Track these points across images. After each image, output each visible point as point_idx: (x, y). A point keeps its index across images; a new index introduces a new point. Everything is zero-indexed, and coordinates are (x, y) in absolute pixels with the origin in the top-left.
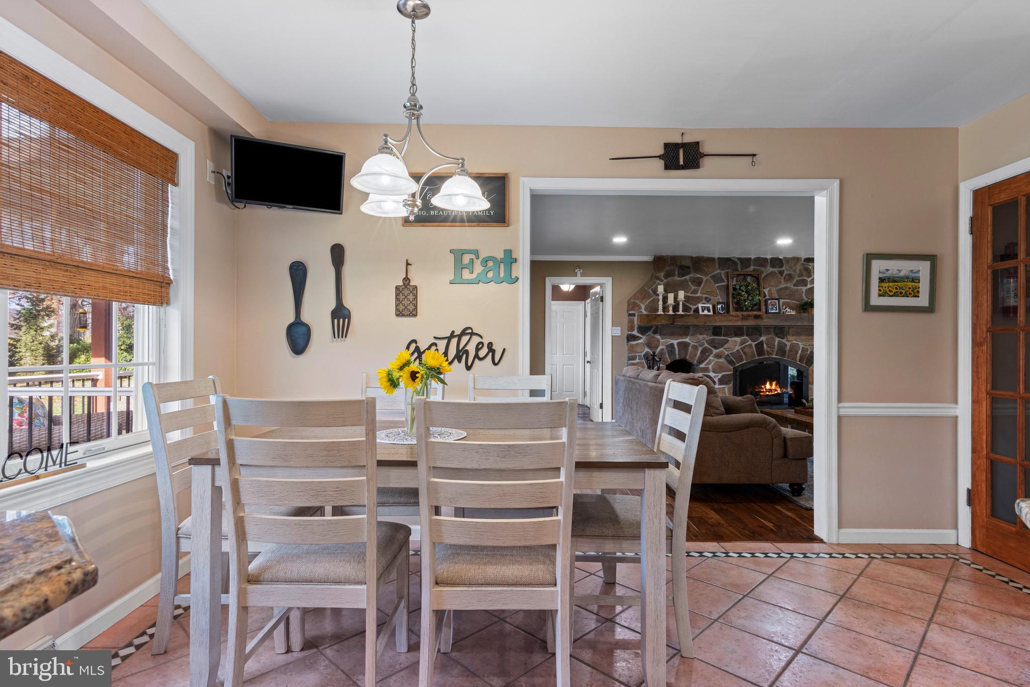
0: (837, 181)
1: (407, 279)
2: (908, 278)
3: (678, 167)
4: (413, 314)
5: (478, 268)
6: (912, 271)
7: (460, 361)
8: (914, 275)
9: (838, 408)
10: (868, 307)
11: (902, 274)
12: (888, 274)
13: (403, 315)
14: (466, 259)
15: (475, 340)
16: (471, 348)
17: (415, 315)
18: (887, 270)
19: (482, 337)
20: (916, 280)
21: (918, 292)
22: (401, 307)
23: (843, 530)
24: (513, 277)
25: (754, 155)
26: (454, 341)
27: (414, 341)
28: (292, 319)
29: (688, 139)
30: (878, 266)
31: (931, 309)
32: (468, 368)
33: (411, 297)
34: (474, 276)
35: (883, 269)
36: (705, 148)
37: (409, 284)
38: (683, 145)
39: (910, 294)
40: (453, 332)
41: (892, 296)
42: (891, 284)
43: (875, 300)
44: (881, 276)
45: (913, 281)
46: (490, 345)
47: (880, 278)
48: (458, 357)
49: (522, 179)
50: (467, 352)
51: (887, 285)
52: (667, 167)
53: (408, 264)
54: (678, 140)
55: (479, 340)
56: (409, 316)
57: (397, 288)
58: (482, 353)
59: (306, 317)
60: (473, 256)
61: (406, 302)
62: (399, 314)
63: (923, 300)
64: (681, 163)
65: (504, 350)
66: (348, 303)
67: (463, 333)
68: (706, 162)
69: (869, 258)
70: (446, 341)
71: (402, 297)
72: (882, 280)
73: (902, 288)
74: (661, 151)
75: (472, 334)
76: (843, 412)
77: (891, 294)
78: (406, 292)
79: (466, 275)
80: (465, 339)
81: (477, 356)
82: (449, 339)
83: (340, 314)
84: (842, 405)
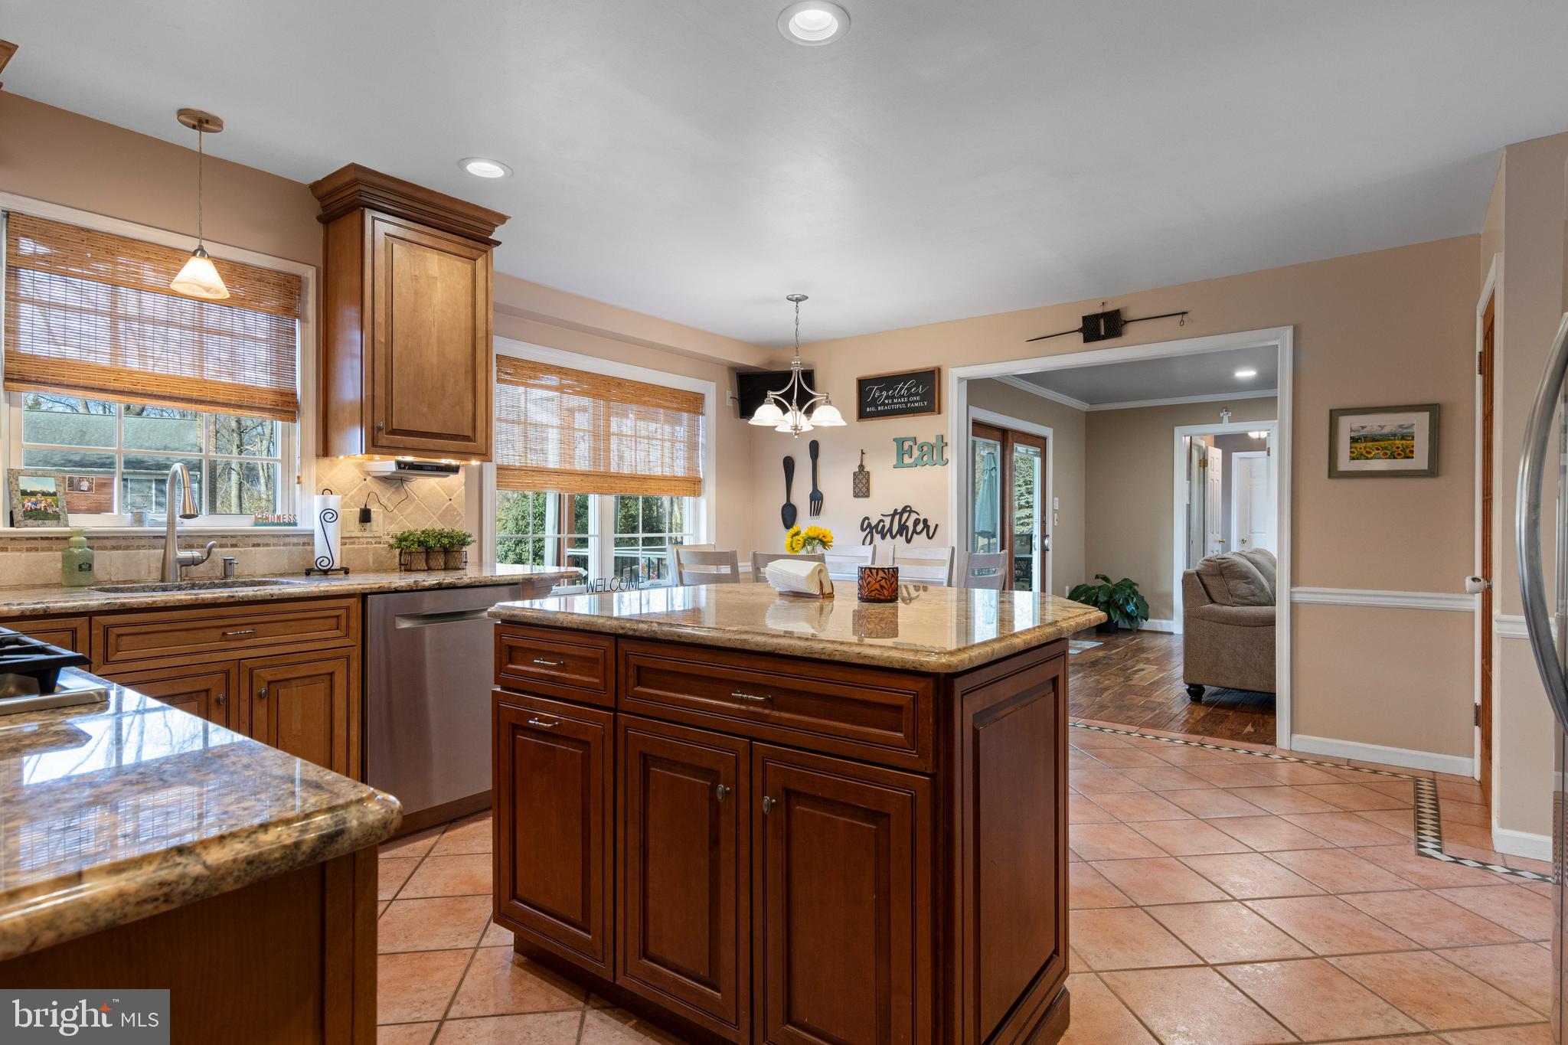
0: (1291, 327)
1: (861, 467)
2: (1395, 435)
3: (1099, 338)
4: (867, 494)
5: (916, 453)
6: (1401, 426)
7: (901, 535)
8: (1405, 431)
9: (1291, 592)
10: (1333, 472)
11: (1386, 431)
12: (1363, 432)
13: (859, 497)
14: (906, 445)
15: (914, 517)
16: (910, 524)
17: (868, 496)
18: (1363, 427)
19: (918, 514)
20: (1408, 437)
21: (1412, 452)
22: (857, 490)
23: (1296, 737)
24: (944, 459)
25: (1184, 313)
26: (897, 517)
27: (867, 518)
28: (784, 502)
29: (1109, 308)
30: (1348, 425)
31: (1433, 470)
32: (908, 541)
33: (864, 481)
34: (911, 461)
35: (1356, 426)
36: (1131, 314)
37: (863, 470)
38: (1103, 315)
39: (1399, 454)
40: (896, 510)
41: (1371, 458)
42: (1369, 444)
43: (1345, 464)
44: (1354, 434)
45: (1403, 438)
46: (925, 521)
47: (1351, 438)
48: (900, 532)
49: (953, 370)
50: (907, 528)
51: (1363, 445)
52: (1086, 340)
53: (863, 453)
54: (1099, 310)
55: (917, 516)
56: (862, 497)
57: (854, 474)
58: (920, 527)
59: (794, 501)
60: (911, 443)
61: (860, 485)
62: (856, 495)
63: (1420, 460)
64: (1103, 333)
65: (937, 525)
66: (821, 488)
67: (904, 510)
68: (1131, 330)
69: (1334, 415)
70: (890, 518)
71: (858, 481)
72: (1354, 440)
73: (1386, 448)
74: (1080, 325)
75: (911, 511)
76: (1298, 598)
77: (1371, 456)
78: (861, 477)
79: (907, 460)
80: (905, 515)
81: (914, 531)
82: (893, 516)
83: (816, 498)
84: (1294, 590)
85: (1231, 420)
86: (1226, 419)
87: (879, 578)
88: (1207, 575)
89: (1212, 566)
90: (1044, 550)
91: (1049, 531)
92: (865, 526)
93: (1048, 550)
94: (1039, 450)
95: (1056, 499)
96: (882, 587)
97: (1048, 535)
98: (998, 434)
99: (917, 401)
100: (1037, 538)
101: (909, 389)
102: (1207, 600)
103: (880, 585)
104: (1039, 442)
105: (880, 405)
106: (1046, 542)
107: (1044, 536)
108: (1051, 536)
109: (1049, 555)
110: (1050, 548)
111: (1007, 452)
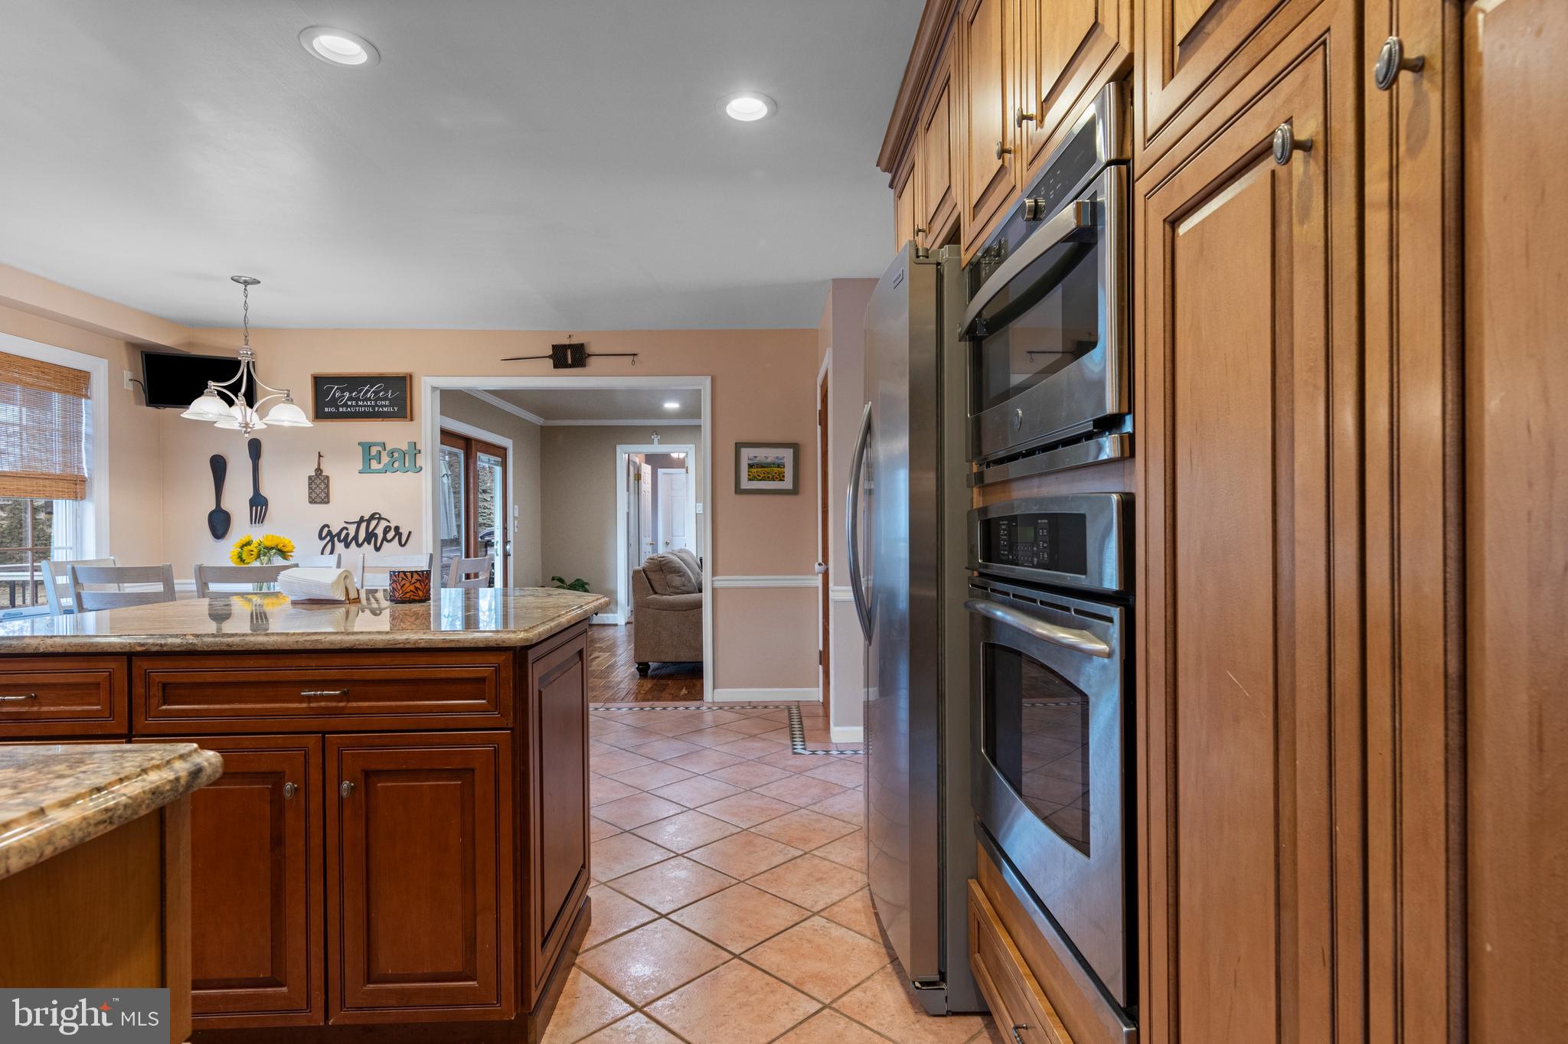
0: (710, 377)
1: (319, 470)
2: (774, 464)
3: (566, 366)
4: (326, 500)
5: (385, 459)
6: (777, 458)
7: (369, 543)
8: (780, 461)
9: (713, 581)
10: (739, 490)
11: (769, 460)
12: (756, 461)
13: (316, 503)
14: (374, 451)
15: (383, 524)
16: (380, 531)
17: (328, 502)
18: (756, 457)
19: (389, 521)
20: (781, 466)
21: (784, 476)
22: (314, 495)
23: (716, 691)
24: (417, 466)
25: (634, 355)
26: (364, 525)
27: (327, 526)
28: (213, 507)
29: (575, 341)
30: (747, 454)
31: (795, 491)
32: (377, 549)
33: (323, 486)
34: (381, 466)
35: (751, 456)
36: (592, 349)
37: (320, 474)
38: (570, 346)
39: (777, 478)
40: (362, 517)
41: (761, 480)
42: (760, 470)
43: (745, 484)
44: (750, 462)
45: (779, 466)
46: (397, 529)
47: (749, 464)
48: (368, 539)
49: (424, 379)
50: (376, 536)
51: (756, 470)
52: (556, 366)
53: (320, 456)
54: (566, 342)
55: (387, 524)
56: (321, 503)
57: (310, 478)
58: (390, 536)
59: (226, 505)
60: (380, 449)
61: (318, 491)
62: (312, 501)
63: (787, 484)
64: (570, 362)
65: (410, 533)
66: (265, 491)
67: (372, 517)
68: (592, 362)
69: (739, 446)
70: (356, 525)
71: (314, 486)
72: (750, 466)
73: (768, 473)
74: (550, 352)
75: (380, 518)
76: (717, 584)
77: (760, 478)
78: (318, 481)
79: (374, 465)
80: (373, 523)
81: (384, 539)
82: (359, 523)
83: (259, 503)
84: (714, 579)
85: (660, 443)
86: (656, 440)
87: (414, 581)
88: (651, 571)
89: (654, 563)
90: (506, 555)
91: (511, 537)
92: (324, 535)
93: (510, 555)
94: (500, 459)
95: (516, 507)
96: (416, 588)
97: (509, 541)
98: (462, 443)
99: (385, 406)
100: (499, 545)
101: (376, 393)
102: (651, 591)
103: (415, 587)
104: (500, 452)
105: (342, 406)
106: (508, 547)
107: (506, 542)
108: (512, 541)
109: (511, 560)
110: (511, 553)
111: (471, 461)
